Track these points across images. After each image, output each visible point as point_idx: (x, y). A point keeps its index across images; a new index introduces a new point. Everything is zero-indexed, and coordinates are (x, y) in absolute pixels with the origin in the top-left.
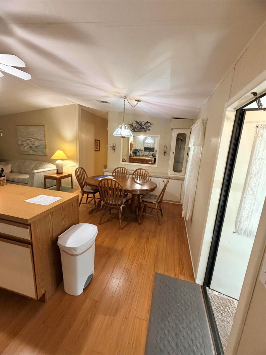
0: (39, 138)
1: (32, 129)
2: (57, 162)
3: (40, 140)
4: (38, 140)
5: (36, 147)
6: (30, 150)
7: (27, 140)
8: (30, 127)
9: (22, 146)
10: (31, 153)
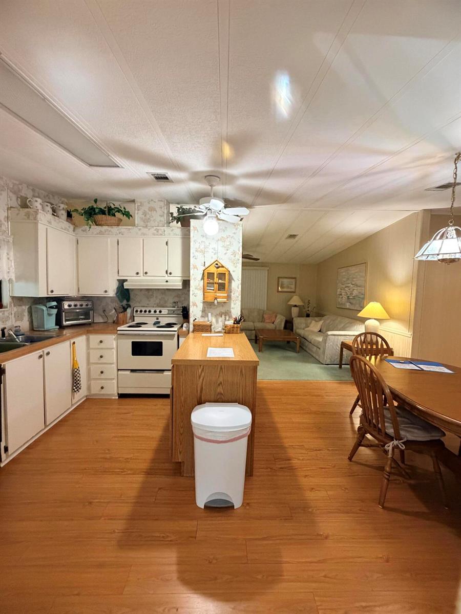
0: (358, 283)
1: (353, 270)
2: (367, 322)
3: (359, 287)
4: (357, 286)
5: (354, 297)
6: (347, 302)
7: (346, 287)
8: (350, 268)
9: (341, 296)
10: (348, 307)
